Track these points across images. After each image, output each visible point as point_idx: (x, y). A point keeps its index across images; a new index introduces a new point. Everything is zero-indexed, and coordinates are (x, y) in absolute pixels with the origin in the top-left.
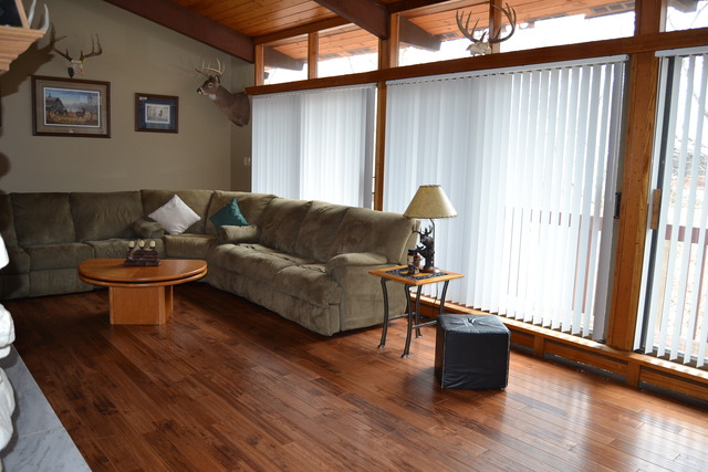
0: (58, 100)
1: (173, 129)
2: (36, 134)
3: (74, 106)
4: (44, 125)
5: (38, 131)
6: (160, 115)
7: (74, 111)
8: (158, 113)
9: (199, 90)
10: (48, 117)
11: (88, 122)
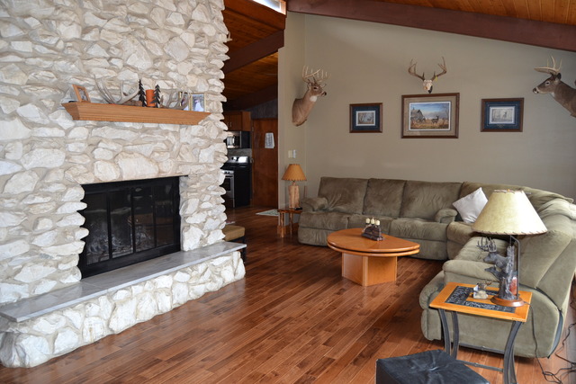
0: (419, 111)
1: (517, 127)
2: (404, 137)
3: (431, 114)
4: (409, 130)
5: (405, 135)
6: (505, 116)
7: (431, 118)
8: (504, 114)
9: (535, 90)
10: (412, 124)
11: (441, 127)
